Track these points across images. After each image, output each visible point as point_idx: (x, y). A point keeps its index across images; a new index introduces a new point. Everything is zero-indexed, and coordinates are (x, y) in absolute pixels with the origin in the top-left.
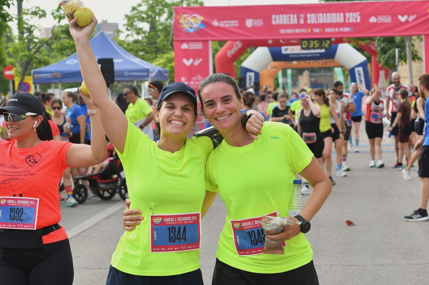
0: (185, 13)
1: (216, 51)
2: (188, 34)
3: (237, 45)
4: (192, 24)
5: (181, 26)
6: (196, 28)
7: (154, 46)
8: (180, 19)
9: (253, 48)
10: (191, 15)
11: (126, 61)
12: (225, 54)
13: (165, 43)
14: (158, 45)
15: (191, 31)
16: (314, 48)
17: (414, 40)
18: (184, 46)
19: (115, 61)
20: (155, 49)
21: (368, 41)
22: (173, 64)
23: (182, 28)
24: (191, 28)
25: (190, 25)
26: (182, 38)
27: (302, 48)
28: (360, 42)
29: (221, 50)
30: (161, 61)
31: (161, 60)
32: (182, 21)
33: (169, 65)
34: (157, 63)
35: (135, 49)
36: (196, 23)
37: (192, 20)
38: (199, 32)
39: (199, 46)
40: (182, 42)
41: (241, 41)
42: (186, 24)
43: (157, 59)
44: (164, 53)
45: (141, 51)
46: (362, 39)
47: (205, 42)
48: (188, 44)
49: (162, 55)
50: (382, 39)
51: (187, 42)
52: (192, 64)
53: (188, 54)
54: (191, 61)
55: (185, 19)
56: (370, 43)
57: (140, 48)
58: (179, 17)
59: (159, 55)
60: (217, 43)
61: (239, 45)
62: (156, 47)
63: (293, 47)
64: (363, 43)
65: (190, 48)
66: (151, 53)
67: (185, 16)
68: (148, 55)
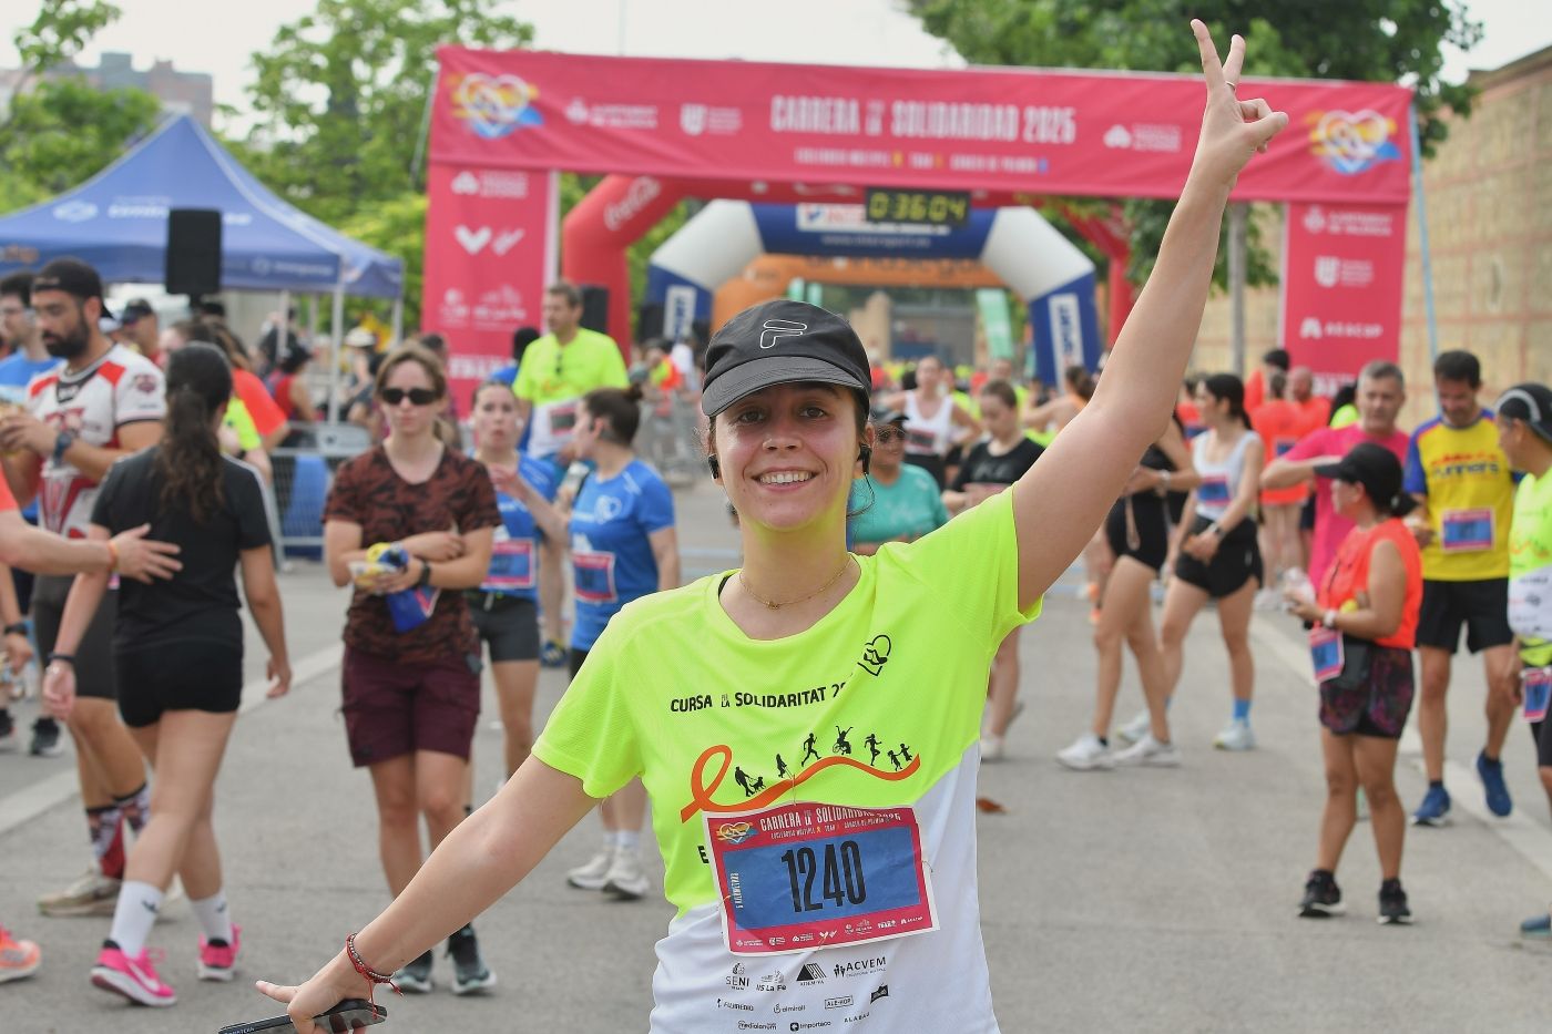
0: (474, 69)
1: (567, 204)
2: (480, 142)
3: (641, 189)
4: (495, 108)
5: (458, 114)
6: (513, 124)
7: (349, 169)
8: (456, 87)
9: (694, 203)
10: (494, 76)
11: (263, 222)
12: (598, 217)
13: (387, 162)
14: (361, 169)
15: (492, 132)
16: (908, 220)
17: (1263, 215)
18: (465, 183)
19: (229, 219)
20: (347, 183)
21: (1103, 207)
22: (414, 240)
23: (460, 122)
24: (493, 121)
25: (488, 111)
26: (460, 155)
27: (870, 218)
28: (1073, 209)
29: (585, 203)
30: (374, 226)
31: (372, 222)
32: (462, 96)
33: (401, 242)
34: (358, 232)
35: (281, 177)
36: (510, 107)
37: (496, 97)
38: (518, 138)
39: (513, 187)
40: (459, 167)
41: (657, 177)
42: (478, 107)
43: (357, 220)
44: (383, 198)
45: (301, 184)
46: (1083, 200)
47: (538, 175)
48: (477, 176)
49: (374, 205)
50: (1149, 203)
51: (476, 169)
52: (487, 249)
53: (475, 212)
54: (484, 236)
55: (472, 88)
56: (1108, 216)
57: (298, 174)
58: (451, 80)
59: (363, 205)
60: (572, 179)
61: (652, 189)
62: (355, 175)
63: (839, 209)
64: (1084, 213)
65: (485, 193)
66: (335, 193)
67: (473, 78)
68: (325, 203)
